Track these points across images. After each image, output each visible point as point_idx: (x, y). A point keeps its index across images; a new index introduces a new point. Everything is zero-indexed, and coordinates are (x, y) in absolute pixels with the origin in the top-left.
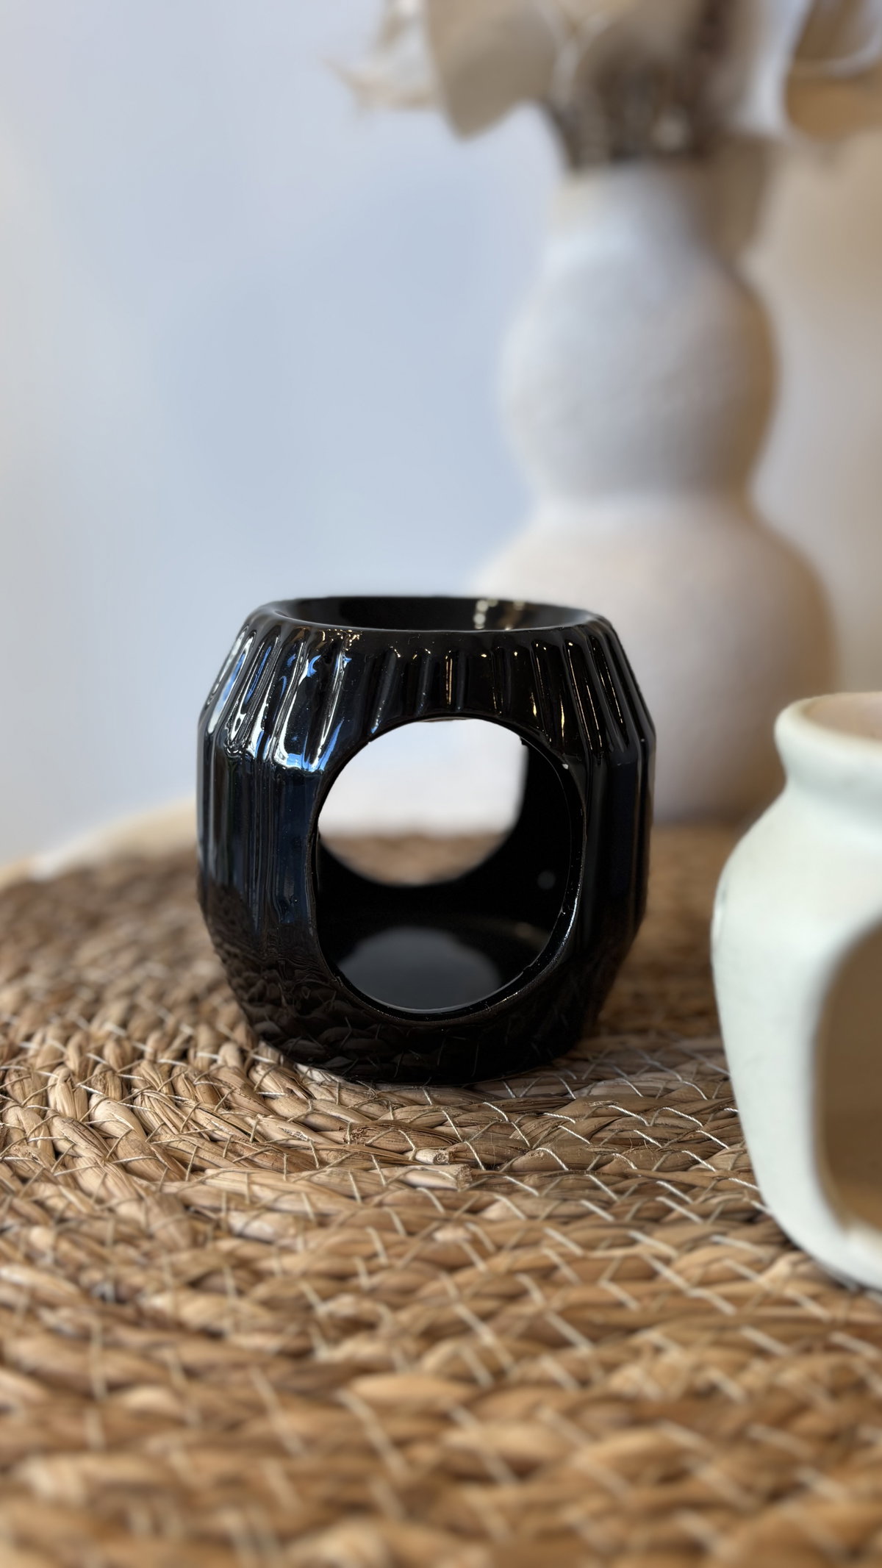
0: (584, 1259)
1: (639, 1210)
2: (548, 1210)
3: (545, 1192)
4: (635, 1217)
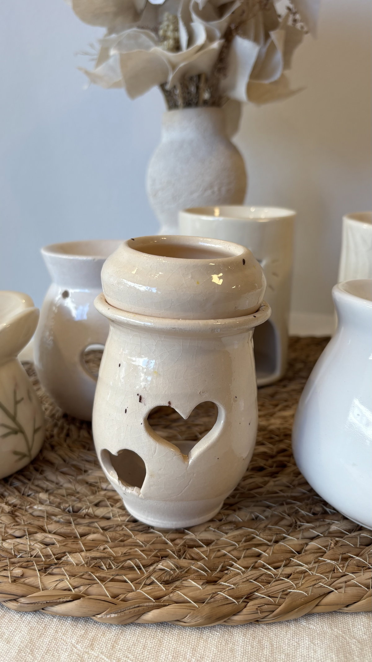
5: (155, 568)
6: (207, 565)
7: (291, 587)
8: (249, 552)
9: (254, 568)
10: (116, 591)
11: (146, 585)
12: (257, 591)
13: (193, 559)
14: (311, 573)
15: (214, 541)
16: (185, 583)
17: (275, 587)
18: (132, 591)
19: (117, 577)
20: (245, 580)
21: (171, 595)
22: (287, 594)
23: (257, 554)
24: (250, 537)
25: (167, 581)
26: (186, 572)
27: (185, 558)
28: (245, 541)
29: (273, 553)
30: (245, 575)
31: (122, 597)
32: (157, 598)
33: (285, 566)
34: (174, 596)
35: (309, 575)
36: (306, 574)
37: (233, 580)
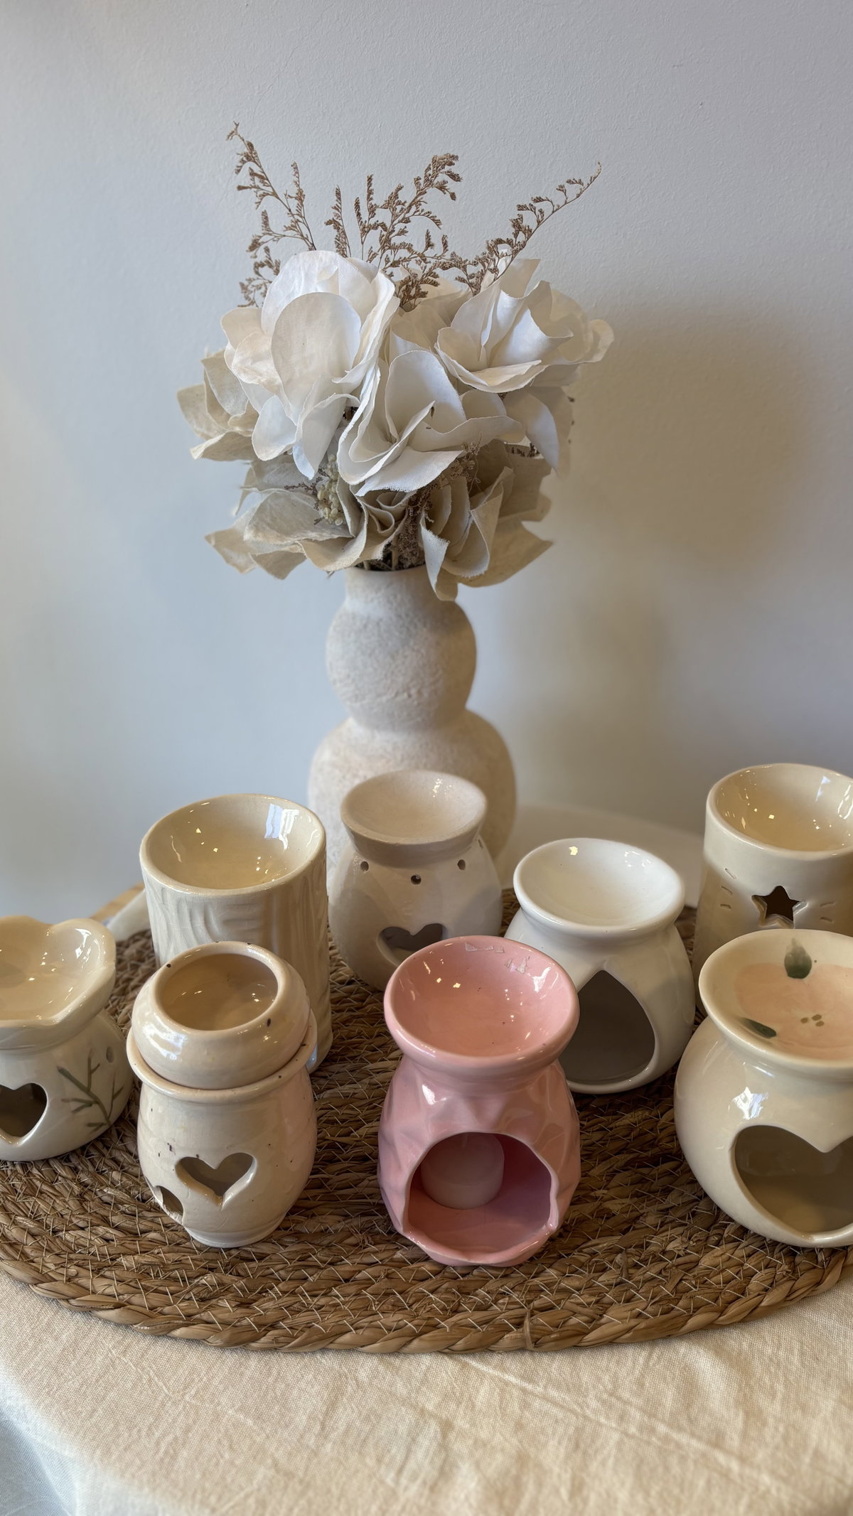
5: (198, 1282)
6: (248, 1285)
7: (316, 1321)
8: (297, 1273)
9: (293, 1293)
10: (155, 1304)
11: (184, 1300)
12: (282, 1320)
13: (239, 1275)
15: (269, 1255)
16: (221, 1303)
17: (302, 1318)
18: (170, 1305)
19: (161, 1288)
20: (277, 1306)
21: (202, 1314)
22: (310, 1327)
23: (303, 1277)
25: (204, 1298)
26: (226, 1290)
27: (231, 1274)
29: (320, 1279)
30: (280, 1301)
31: (159, 1309)
32: (189, 1316)
33: (325, 1295)
34: (204, 1316)
35: (341, 1310)
36: (338, 1308)
37: (266, 1305)
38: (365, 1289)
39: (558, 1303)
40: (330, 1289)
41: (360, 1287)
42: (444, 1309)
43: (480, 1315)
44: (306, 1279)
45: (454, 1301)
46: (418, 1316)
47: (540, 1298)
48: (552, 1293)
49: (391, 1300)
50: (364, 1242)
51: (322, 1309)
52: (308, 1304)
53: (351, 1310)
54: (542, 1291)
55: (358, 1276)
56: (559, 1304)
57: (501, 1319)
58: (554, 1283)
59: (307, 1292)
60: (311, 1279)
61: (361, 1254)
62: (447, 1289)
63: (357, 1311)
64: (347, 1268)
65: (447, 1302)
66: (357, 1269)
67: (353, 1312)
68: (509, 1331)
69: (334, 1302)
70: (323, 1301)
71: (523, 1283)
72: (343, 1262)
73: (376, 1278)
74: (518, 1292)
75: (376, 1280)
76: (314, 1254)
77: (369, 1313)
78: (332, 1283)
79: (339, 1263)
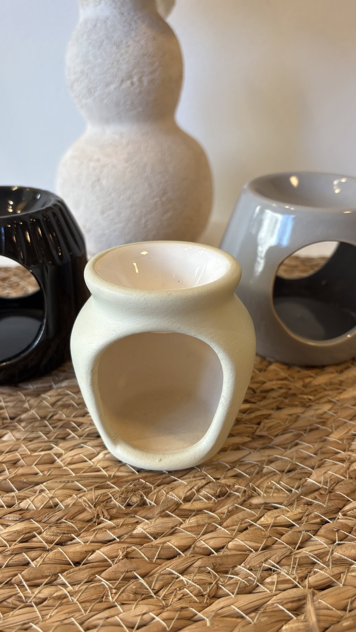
0: (30, 456)
1: (57, 435)
2: (25, 436)
3: (26, 429)
4: (55, 438)
9: (9, 584)
14: (72, 599)
23: (25, 563)
24: (31, 534)
28: (21, 542)
29: (44, 563)
33: (49, 584)
35: (68, 603)
36: (65, 600)
38: (100, 573)
39: (338, 577)
40: (56, 576)
41: (93, 571)
42: (200, 595)
43: (246, 600)
44: (28, 564)
45: (211, 583)
46: (167, 606)
47: (315, 573)
48: (328, 566)
49: (132, 586)
50: (98, 517)
51: (45, 603)
52: (25, 597)
53: (81, 603)
54: (314, 563)
55: (91, 557)
56: (339, 579)
57: (273, 604)
58: (326, 554)
59: (26, 581)
60: (33, 564)
61: (94, 531)
62: (200, 567)
63: (88, 604)
64: (78, 548)
65: (202, 584)
66: (90, 548)
67: (84, 605)
68: (288, 620)
69: (59, 593)
70: (45, 592)
71: (289, 556)
72: (74, 541)
73: (113, 558)
74: (287, 567)
75: (113, 561)
76: (40, 533)
77: (104, 605)
78: (59, 568)
79: (69, 543)
